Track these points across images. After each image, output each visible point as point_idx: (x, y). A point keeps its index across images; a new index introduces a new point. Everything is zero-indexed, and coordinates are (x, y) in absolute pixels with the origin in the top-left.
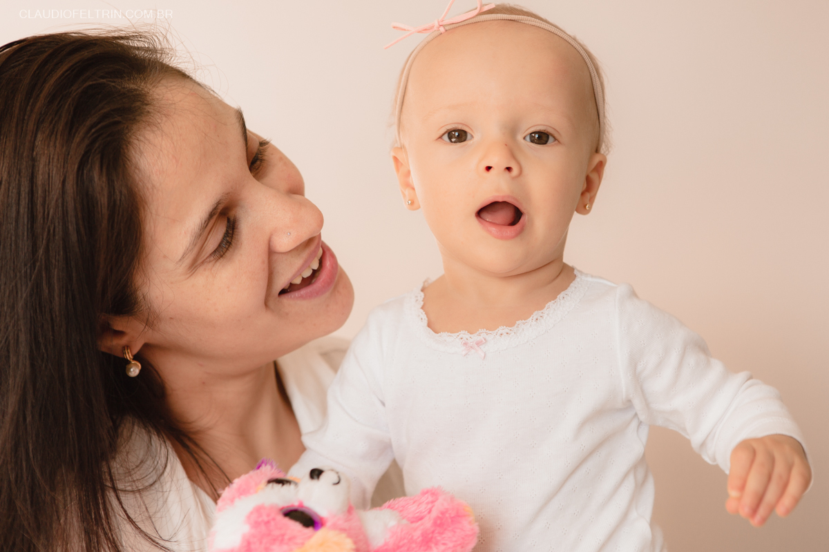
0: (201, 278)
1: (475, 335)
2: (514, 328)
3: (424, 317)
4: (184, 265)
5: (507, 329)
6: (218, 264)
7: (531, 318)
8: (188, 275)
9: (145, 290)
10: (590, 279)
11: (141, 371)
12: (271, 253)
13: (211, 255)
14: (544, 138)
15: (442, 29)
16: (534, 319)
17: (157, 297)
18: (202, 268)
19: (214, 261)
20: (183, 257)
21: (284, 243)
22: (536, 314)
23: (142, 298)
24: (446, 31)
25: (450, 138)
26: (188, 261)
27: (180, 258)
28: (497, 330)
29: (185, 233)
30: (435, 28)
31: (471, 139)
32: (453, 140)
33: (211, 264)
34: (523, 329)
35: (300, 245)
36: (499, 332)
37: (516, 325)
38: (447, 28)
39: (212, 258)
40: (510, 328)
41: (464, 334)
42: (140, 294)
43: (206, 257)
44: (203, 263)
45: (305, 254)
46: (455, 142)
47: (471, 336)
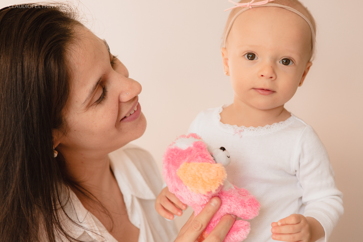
0: (91, 112)
1: (240, 127)
2: (256, 129)
3: (220, 117)
4: (85, 106)
5: (253, 128)
6: (98, 106)
7: (265, 127)
8: (86, 110)
9: (66, 117)
10: (297, 119)
11: (58, 155)
12: (120, 102)
13: (95, 102)
14: (288, 62)
15: (250, 7)
16: (266, 127)
17: (71, 120)
18: (91, 108)
19: (96, 105)
20: (85, 102)
21: (125, 98)
22: (267, 126)
23: (64, 120)
24: (252, 8)
25: (248, 57)
26: (87, 104)
27: (83, 102)
28: (249, 128)
29: (87, 91)
30: (248, 6)
31: (257, 59)
32: (249, 58)
33: (95, 106)
34: (260, 130)
35: (131, 99)
36: (250, 129)
37: (258, 127)
38: (253, 7)
39: (96, 103)
40: (255, 128)
41: (236, 126)
42: (63, 118)
43: (94, 102)
44: (92, 105)
45: (133, 104)
46: (250, 59)
47: (238, 127)
